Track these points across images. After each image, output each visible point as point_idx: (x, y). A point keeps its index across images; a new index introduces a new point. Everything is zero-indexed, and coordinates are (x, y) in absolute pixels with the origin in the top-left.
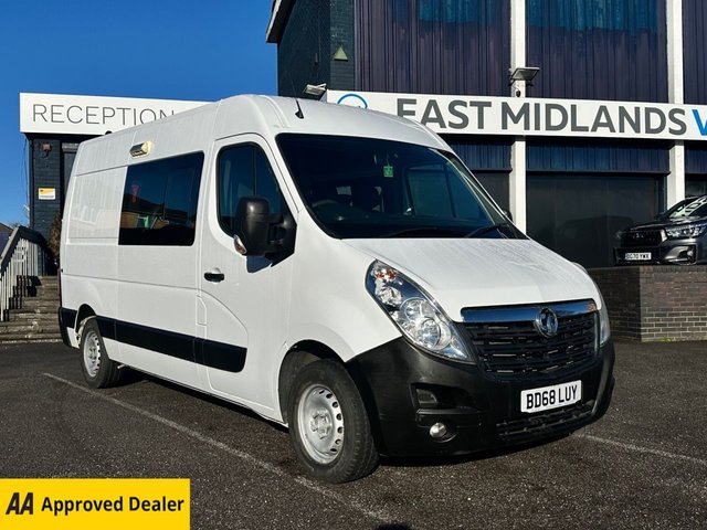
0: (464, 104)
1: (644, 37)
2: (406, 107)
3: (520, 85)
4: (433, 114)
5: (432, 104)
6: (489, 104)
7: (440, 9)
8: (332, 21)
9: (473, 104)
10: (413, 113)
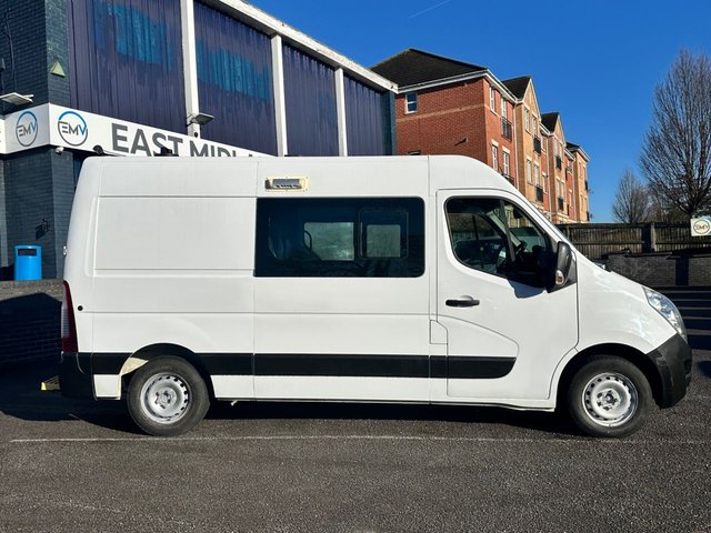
0: (164, 137)
1: (263, 105)
2: (120, 133)
3: (196, 128)
4: (141, 143)
5: (140, 132)
6: (181, 141)
7: (133, 46)
8: (48, 33)
9: (170, 138)
10: (124, 139)
